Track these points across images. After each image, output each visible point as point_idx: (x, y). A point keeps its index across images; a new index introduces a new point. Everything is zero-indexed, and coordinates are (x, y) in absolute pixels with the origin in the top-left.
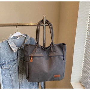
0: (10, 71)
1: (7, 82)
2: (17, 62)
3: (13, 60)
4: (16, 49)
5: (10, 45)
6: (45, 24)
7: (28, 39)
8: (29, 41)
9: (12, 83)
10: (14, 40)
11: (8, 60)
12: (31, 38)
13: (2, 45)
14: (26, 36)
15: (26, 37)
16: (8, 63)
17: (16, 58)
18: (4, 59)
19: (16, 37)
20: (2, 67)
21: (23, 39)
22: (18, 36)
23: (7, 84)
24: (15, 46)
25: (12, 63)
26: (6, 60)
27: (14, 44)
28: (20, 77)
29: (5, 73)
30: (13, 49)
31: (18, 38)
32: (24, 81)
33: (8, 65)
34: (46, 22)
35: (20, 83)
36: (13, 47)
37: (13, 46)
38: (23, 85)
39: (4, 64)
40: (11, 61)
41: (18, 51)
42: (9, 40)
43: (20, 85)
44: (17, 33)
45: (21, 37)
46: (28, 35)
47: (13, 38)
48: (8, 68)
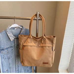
0: (8, 55)
1: (5, 63)
2: (14, 48)
3: (11, 47)
4: (13, 38)
5: (8, 35)
6: (38, 18)
7: (23, 30)
8: (24, 32)
9: (9, 65)
10: (12, 30)
11: (6, 47)
12: (26, 29)
13: (2, 34)
14: (22, 27)
15: (22, 29)
16: (6, 49)
17: (13, 45)
18: (3, 46)
19: (14, 28)
20: (2, 51)
21: (20, 30)
22: (15, 28)
23: (5, 65)
24: (12, 36)
25: (10, 49)
26: (5, 46)
27: (11, 34)
28: (16, 60)
29: (4, 56)
30: (10, 38)
31: (15, 29)
32: (20, 64)
33: (6, 50)
34: (39, 16)
35: (16, 65)
36: (11, 37)
37: (11, 35)
38: (19, 67)
39: (3, 50)
40: (8, 48)
41: (15, 40)
42: (7, 31)
43: (16, 67)
44: (14, 24)
45: (18, 28)
46: (24, 27)
47: (11, 29)
48: (6, 53)
